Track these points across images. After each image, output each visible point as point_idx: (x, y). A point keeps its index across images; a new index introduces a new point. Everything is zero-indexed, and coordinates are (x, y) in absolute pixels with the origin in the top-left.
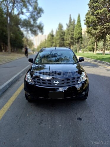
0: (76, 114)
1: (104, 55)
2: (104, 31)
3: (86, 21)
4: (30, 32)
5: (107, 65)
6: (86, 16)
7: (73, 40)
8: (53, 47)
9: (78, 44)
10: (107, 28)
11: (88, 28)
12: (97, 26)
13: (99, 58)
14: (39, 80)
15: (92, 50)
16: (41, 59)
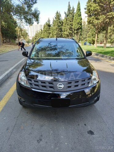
0: (85, 125)
1: (105, 48)
2: (107, 21)
3: (88, 10)
4: (23, 20)
5: (111, 59)
6: (87, 4)
7: (72, 31)
8: (49, 38)
9: (77, 35)
10: (109, 18)
11: (89, 17)
12: (99, 15)
13: (100, 51)
14: (37, 82)
15: (92, 42)
16: (38, 51)
